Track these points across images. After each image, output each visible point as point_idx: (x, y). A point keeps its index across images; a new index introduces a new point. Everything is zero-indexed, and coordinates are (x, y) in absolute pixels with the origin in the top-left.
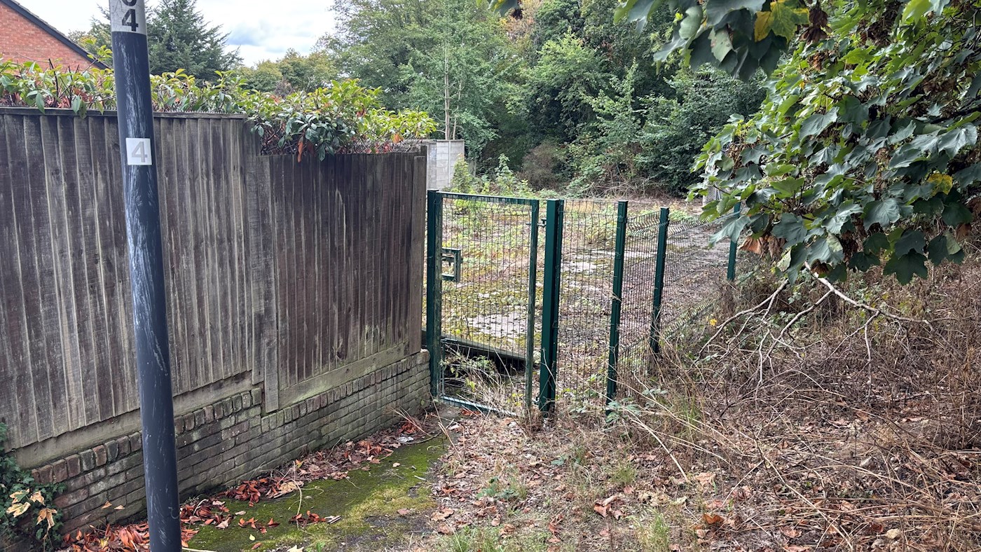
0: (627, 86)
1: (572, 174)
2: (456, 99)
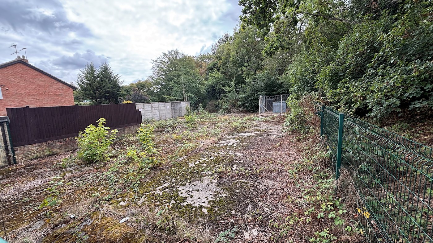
0: (233, 83)
1: (220, 108)
2: (186, 90)
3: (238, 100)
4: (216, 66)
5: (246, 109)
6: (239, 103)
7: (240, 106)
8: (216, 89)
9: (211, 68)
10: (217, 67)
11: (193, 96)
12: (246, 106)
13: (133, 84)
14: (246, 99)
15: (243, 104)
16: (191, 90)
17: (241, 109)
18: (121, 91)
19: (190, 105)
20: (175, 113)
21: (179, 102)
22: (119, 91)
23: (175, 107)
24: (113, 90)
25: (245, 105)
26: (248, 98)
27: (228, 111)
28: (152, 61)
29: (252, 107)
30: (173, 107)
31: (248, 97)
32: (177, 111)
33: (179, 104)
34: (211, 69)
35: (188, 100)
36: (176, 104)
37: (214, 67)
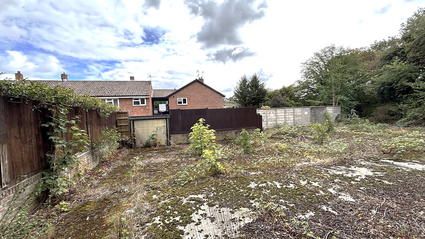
2: (337, 91)
4: (400, 53)
8: (396, 87)
10: (403, 53)
11: (346, 99)
13: (277, 90)
16: (344, 90)
18: (265, 97)
19: (341, 111)
20: (315, 120)
21: (323, 107)
22: (264, 98)
23: (317, 113)
24: (259, 96)
27: (419, 122)
28: (302, 64)
30: (313, 112)
32: (319, 117)
33: (323, 109)
34: (389, 58)
35: (339, 104)
36: (319, 108)
37: (395, 54)
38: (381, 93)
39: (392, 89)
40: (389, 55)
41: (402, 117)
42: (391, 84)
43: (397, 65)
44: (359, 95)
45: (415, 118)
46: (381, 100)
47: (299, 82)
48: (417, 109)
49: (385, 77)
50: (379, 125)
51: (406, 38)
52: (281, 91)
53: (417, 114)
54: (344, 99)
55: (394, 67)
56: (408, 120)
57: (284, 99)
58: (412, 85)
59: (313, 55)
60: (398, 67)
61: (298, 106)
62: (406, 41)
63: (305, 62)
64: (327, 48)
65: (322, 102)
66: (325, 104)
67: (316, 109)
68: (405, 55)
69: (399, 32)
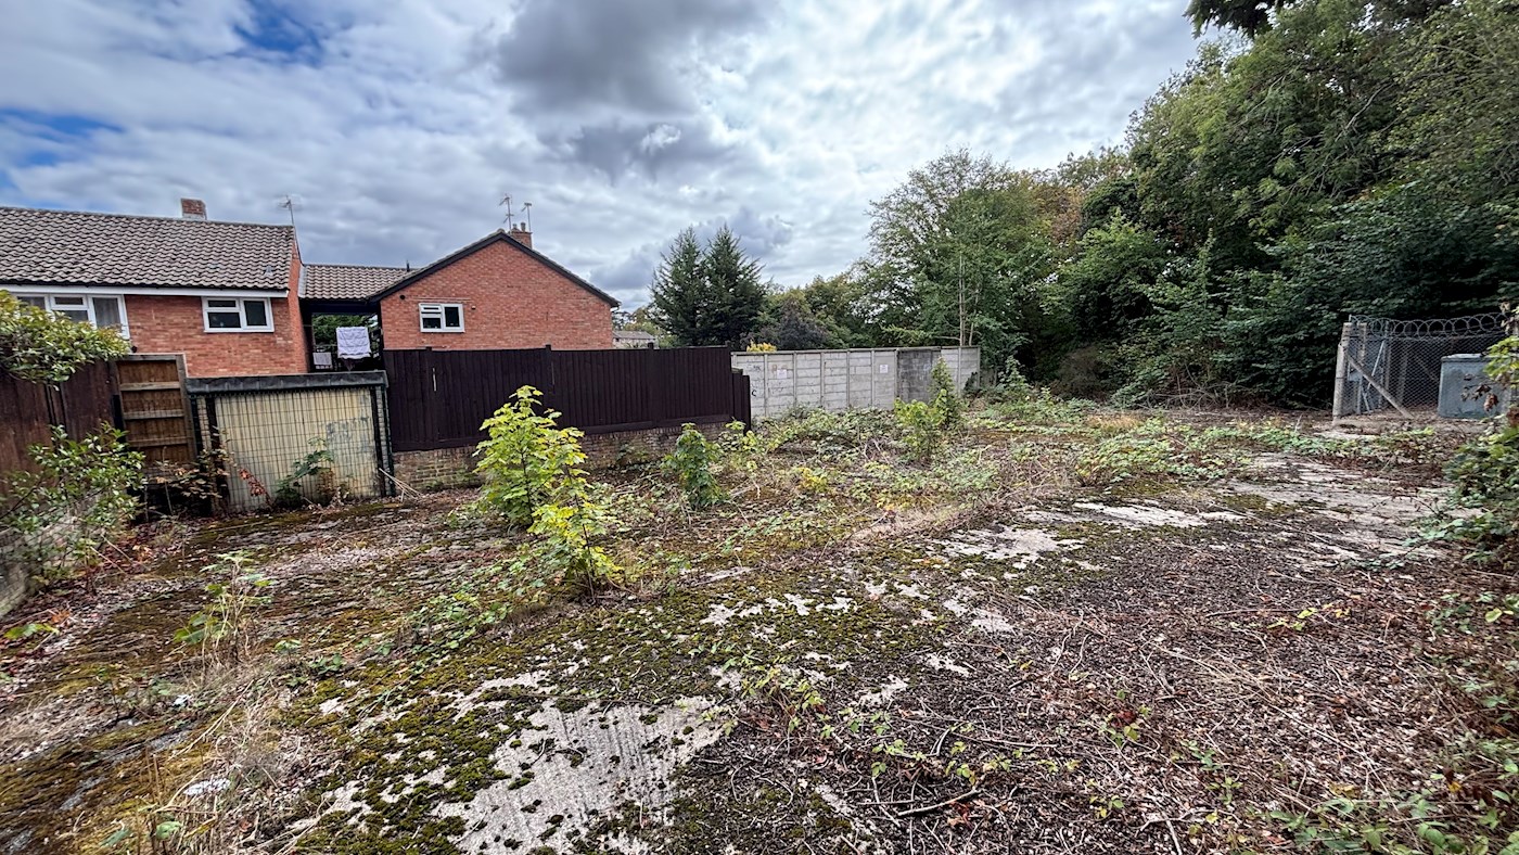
1: (1125, 379)
2: (973, 301)
3: (1216, 344)
4: (1126, 197)
5: (1258, 388)
6: (1221, 357)
7: (1226, 374)
8: (1114, 296)
9: (1101, 205)
10: (1132, 198)
11: (994, 325)
12: (1263, 376)
13: (797, 291)
14: (1264, 339)
15: (1245, 366)
16: (989, 300)
17: (1229, 387)
18: (760, 313)
19: (982, 364)
20: (910, 390)
22: (757, 315)
23: (915, 369)
24: (738, 309)
25: (1258, 369)
26: (1274, 334)
27: (1160, 395)
28: (874, 208)
29: (1297, 382)
30: (905, 367)
31: (1275, 329)
32: (920, 383)
33: (932, 357)
34: (1099, 211)
35: (976, 341)
36: (920, 355)
37: (1114, 199)
38: (1080, 311)
39: (1104, 302)
40: (1100, 202)
41: (1124, 382)
42: (1102, 286)
43: (1119, 231)
44: (1027, 314)
45: (1152, 383)
46: (1080, 333)
47: (866, 266)
48: (1158, 358)
49: (1088, 265)
50: (1073, 403)
51: (1142, 157)
52: (809, 294)
53: (1157, 373)
54: (991, 327)
55: (1110, 238)
56: (1139, 389)
57: (821, 323)
58: (1147, 290)
59: (907, 180)
60: (1121, 237)
61: (860, 345)
62: (1139, 164)
63: (884, 200)
64: (948, 160)
65: (929, 334)
66: (938, 342)
67: (912, 355)
68: (1136, 204)
69: (1125, 135)
